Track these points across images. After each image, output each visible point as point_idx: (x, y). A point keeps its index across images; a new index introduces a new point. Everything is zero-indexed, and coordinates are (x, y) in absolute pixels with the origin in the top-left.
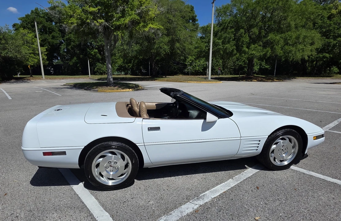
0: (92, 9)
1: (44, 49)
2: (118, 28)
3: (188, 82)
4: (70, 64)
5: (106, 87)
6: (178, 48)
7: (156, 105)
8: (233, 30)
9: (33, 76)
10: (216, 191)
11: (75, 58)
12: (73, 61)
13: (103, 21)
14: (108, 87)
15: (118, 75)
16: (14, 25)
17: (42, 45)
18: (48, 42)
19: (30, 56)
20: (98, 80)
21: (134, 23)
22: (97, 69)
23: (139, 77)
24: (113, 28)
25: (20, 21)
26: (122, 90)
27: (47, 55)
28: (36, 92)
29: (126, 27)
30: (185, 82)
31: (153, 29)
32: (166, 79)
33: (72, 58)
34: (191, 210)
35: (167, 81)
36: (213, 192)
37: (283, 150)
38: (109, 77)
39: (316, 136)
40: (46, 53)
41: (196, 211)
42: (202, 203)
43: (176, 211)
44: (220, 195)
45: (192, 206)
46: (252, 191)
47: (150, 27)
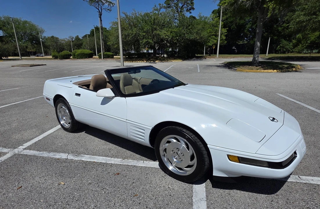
1: (225, 30)
4: (250, 43)
9: (211, 55)
15: (307, 53)
16: (213, 12)
18: (235, 23)
19: (211, 38)
20: (268, 59)
22: (281, 47)
25: (219, 7)
26: (263, 71)
27: (226, 36)
36: (90, 158)
37: (178, 154)
38: (254, 56)
39: (238, 157)
40: (226, 34)
41: (58, 159)
42: (71, 158)
43: (54, 153)
44: (87, 161)
45: (64, 156)
46: (109, 173)
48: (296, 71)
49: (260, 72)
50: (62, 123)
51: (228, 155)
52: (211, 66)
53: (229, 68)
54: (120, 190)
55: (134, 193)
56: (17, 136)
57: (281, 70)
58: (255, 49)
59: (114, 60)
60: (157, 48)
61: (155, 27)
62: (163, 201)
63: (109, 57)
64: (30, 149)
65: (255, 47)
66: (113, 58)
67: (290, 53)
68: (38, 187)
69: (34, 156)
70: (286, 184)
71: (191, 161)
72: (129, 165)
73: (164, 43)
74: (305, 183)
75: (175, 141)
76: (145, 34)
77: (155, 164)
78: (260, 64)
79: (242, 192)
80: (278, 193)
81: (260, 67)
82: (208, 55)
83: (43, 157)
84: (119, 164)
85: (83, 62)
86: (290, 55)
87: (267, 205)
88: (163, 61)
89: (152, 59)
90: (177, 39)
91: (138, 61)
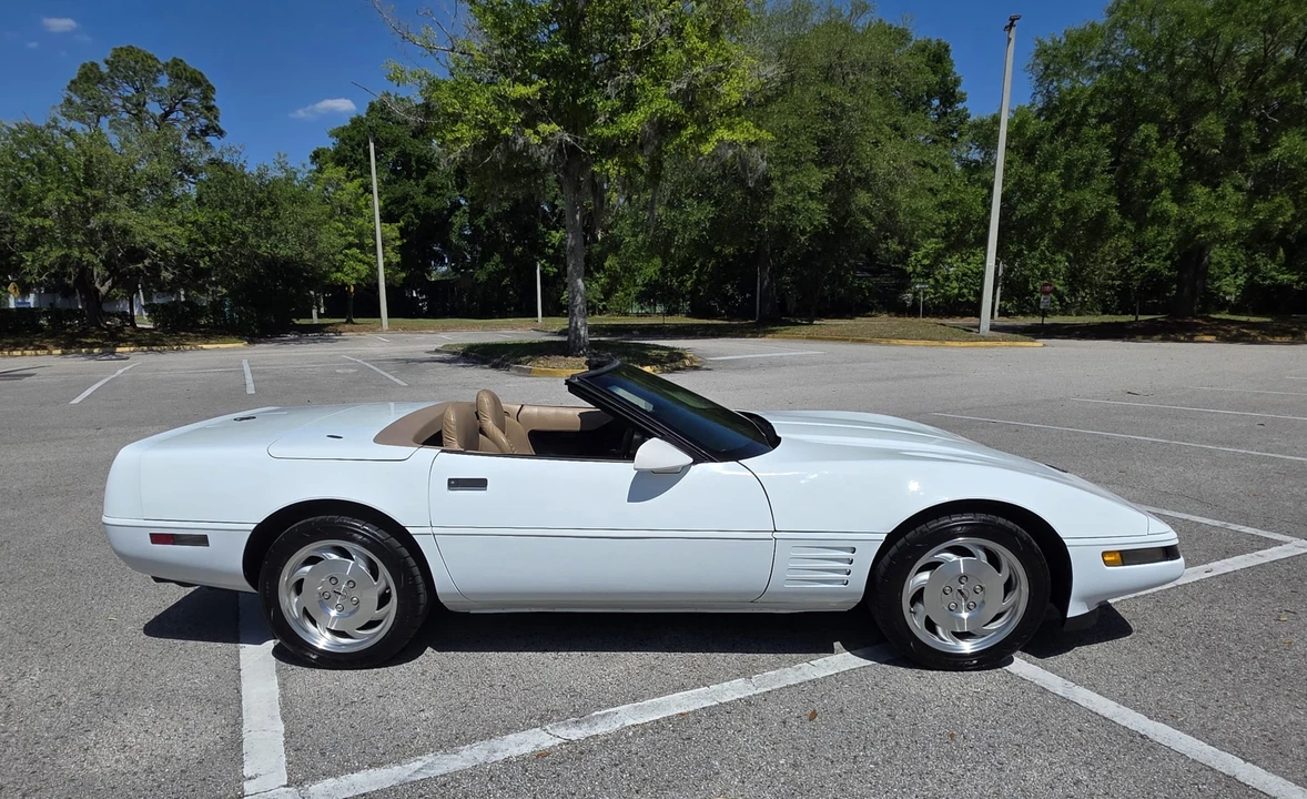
0: (521, 90)
1: (393, 229)
2: (608, 148)
3: (889, 344)
4: (477, 279)
5: (563, 357)
6: (866, 212)
7: (581, 415)
8: (1107, 128)
9: (354, 320)
10: (657, 707)
11: (497, 258)
12: (490, 266)
13: (554, 127)
14: (569, 358)
15: (642, 315)
16: (316, 156)
17: (387, 217)
18: (412, 206)
19: (346, 255)
21: (665, 128)
23: (715, 322)
24: (594, 149)
25: (334, 140)
27: (400, 249)
28: (336, 373)
29: (636, 142)
30: (877, 343)
31: (732, 144)
32: (806, 330)
33: (486, 257)
34: (526, 749)
35: (810, 338)
36: (642, 710)
37: (962, 594)
38: (573, 325)
39: (1121, 553)
40: (398, 243)
41: (539, 755)
42: (580, 735)
45: (540, 739)
46: (784, 723)
47: (720, 141)
51: (1103, 554)
53: (495, 366)
57: (660, 367)
60: (105, 290)
64: (331, 775)
67: (600, 314)
72: (795, 686)
73: (140, 265)
78: (593, 351)
82: (344, 320)
83: (463, 774)
84: (759, 691)
86: (599, 320)
88: (155, 348)
89: (89, 341)
90: (210, 254)
91: (10, 351)
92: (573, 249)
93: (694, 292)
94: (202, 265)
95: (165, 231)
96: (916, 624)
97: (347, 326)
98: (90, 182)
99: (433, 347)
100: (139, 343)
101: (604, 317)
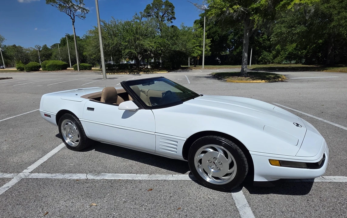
1: (209, 41)
4: (234, 54)
5: (237, 77)
9: (196, 66)
11: (240, 48)
12: (238, 50)
13: (238, 6)
14: (239, 77)
15: (286, 64)
16: (195, 22)
17: (208, 37)
18: (218, 34)
19: (195, 49)
22: (262, 58)
25: (200, 17)
26: (252, 81)
27: (210, 46)
36: (113, 176)
37: (215, 164)
38: (243, 67)
39: (279, 161)
40: (210, 44)
41: (77, 180)
42: (91, 178)
43: (70, 175)
44: (112, 180)
45: (83, 176)
46: (141, 189)
47: (295, 4)
48: (282, 81)
49: (250, 83)
50: (67, 141)
51: (269, 160)
52: (201, 77)
53: (219, 79)
54: (160, 205)
55: (176, 207)
56: (15, 160)
57: (268, 81)
58: (243, 60)
59: (93, 72)
60: (140, 59)
61: (137, 36)
62: (209, 211)
63: (87, 68)
64: (39, 172)
65: (243, 58)
66: (90, 69)
68: (67, 211)
69: (47, 179)
70: (314, 184)
71: (229, 169)
72: (159, 180)
73: (147, 53)
74: (329, 182)
75: (211, 150)
76: (127, 44)
77: (186, 177)
78: (248, 75)
79: (279, 195)
80: (310, 193)
81: (249, 77)
82: (194, 66)
83: (58, 180)
84: (148, 179)
85: (56, 75)
86: (272, 65)
87: (305, 204)
88: (147, 73)
89: (135, 71)
90: (162, 50)
91: (120, 73)
92: (245, 44)
93: (306, 56)
94: (159, 52)
95: (151, 44)
96: (200, 171)
97: (194, 67)
98: (137, 33)
99: (209, 73)
100: (144, 72)
101: (272, 64)
